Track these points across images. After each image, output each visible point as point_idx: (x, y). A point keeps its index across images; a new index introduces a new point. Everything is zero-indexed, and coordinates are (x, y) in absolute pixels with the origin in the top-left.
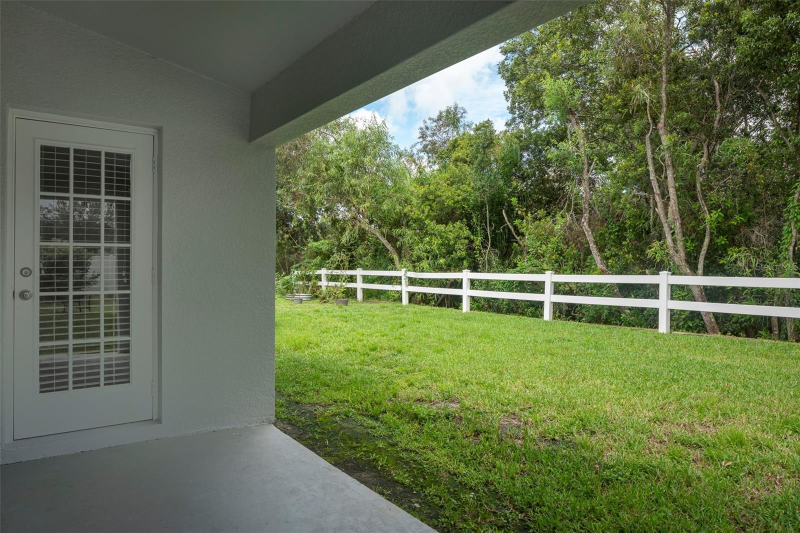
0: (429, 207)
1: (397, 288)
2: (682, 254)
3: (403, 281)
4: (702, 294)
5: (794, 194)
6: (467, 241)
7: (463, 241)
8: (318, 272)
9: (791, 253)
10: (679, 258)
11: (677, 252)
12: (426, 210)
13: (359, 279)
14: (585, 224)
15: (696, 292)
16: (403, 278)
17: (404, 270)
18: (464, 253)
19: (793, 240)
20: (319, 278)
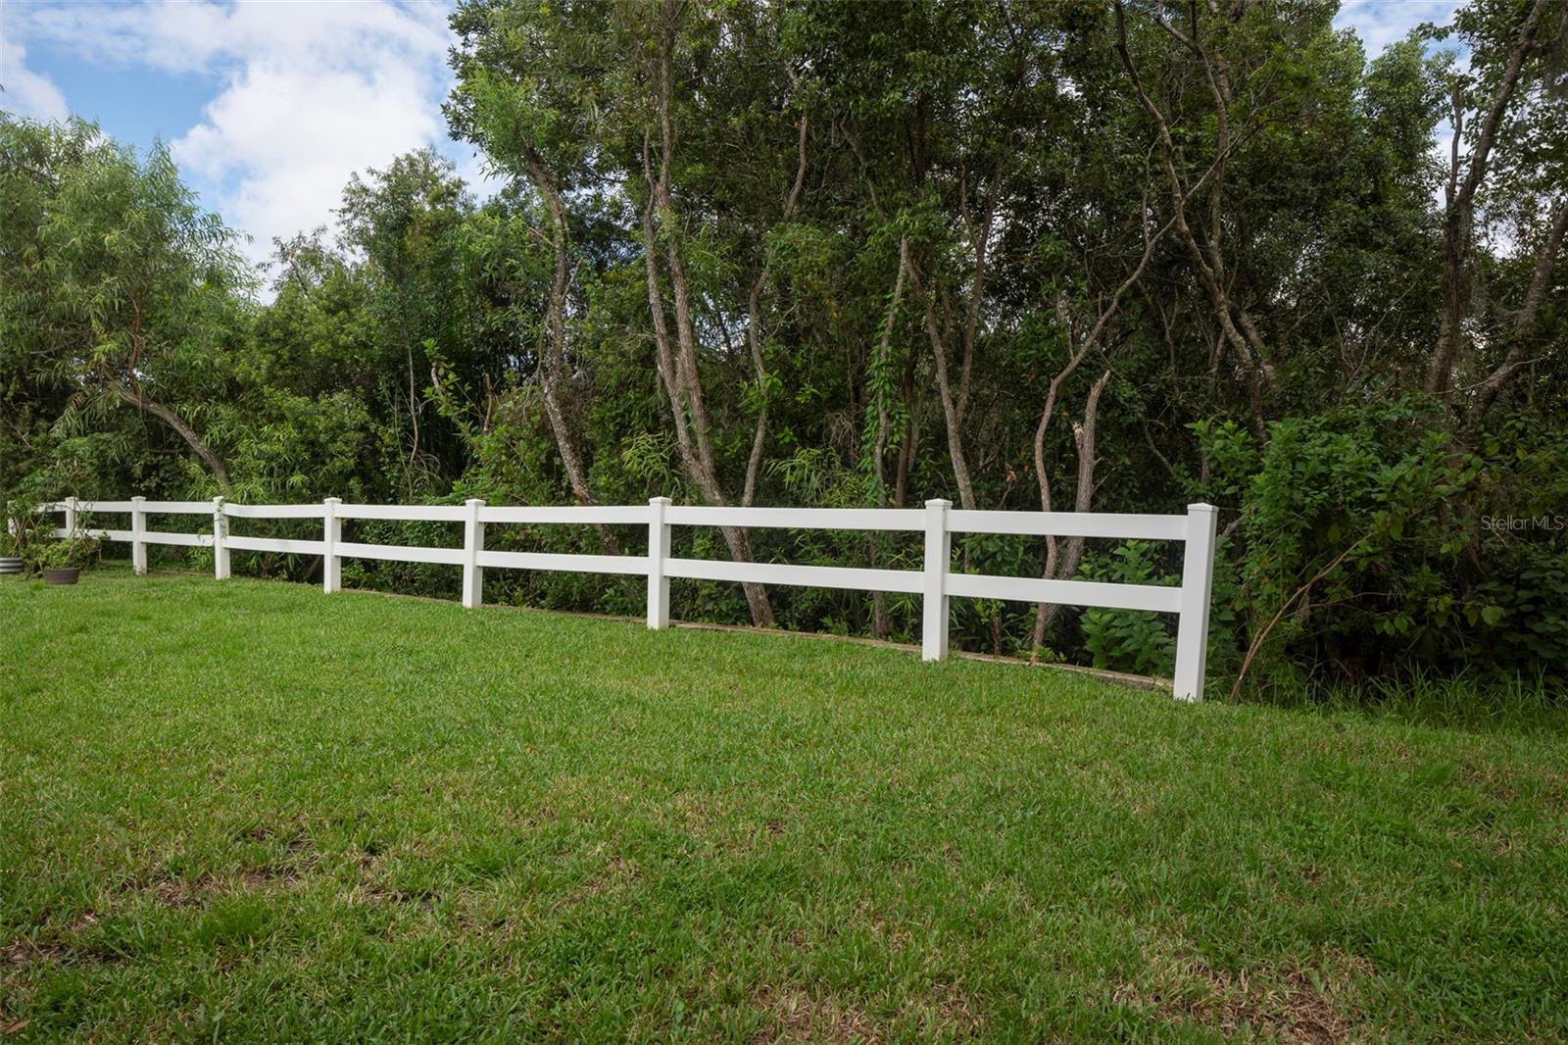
0: (273, 358)
1: (205, 540)
2: (707, 462)
3: (217, 525)
4: (742, 544)
5: (879, 341)
6: (360, 435)
7: (351, 435)
8: (58, 507)
9: (878, 461)
10: (700, 470)
11: (697, 457)
12: (265, 363)
13: (138, 522)
14: (549, 398)
15: (732, 541)
16: (216, 517)
17: (217, 499)
18: (352, 461)
19: (882, 434)
20: (59, 519)
